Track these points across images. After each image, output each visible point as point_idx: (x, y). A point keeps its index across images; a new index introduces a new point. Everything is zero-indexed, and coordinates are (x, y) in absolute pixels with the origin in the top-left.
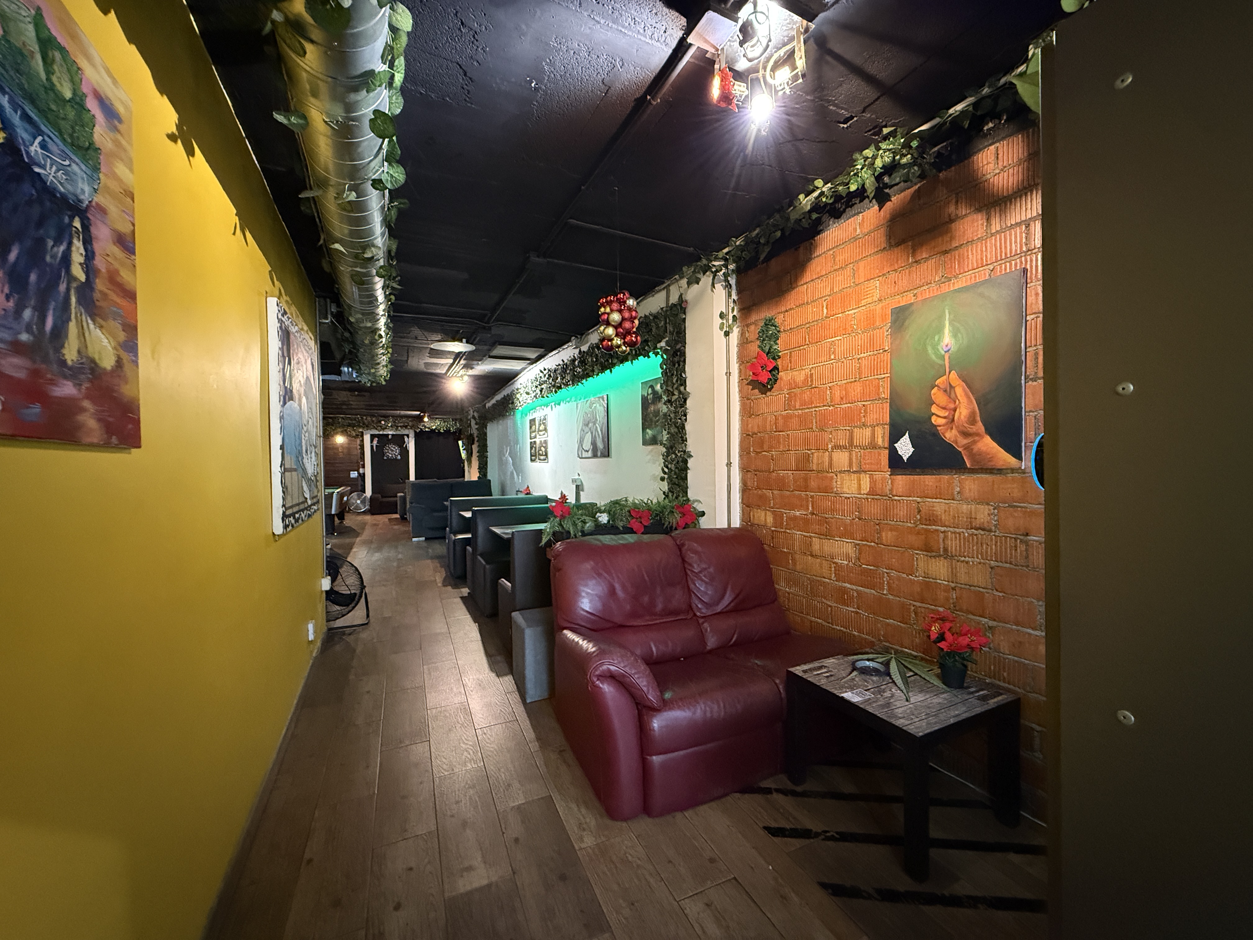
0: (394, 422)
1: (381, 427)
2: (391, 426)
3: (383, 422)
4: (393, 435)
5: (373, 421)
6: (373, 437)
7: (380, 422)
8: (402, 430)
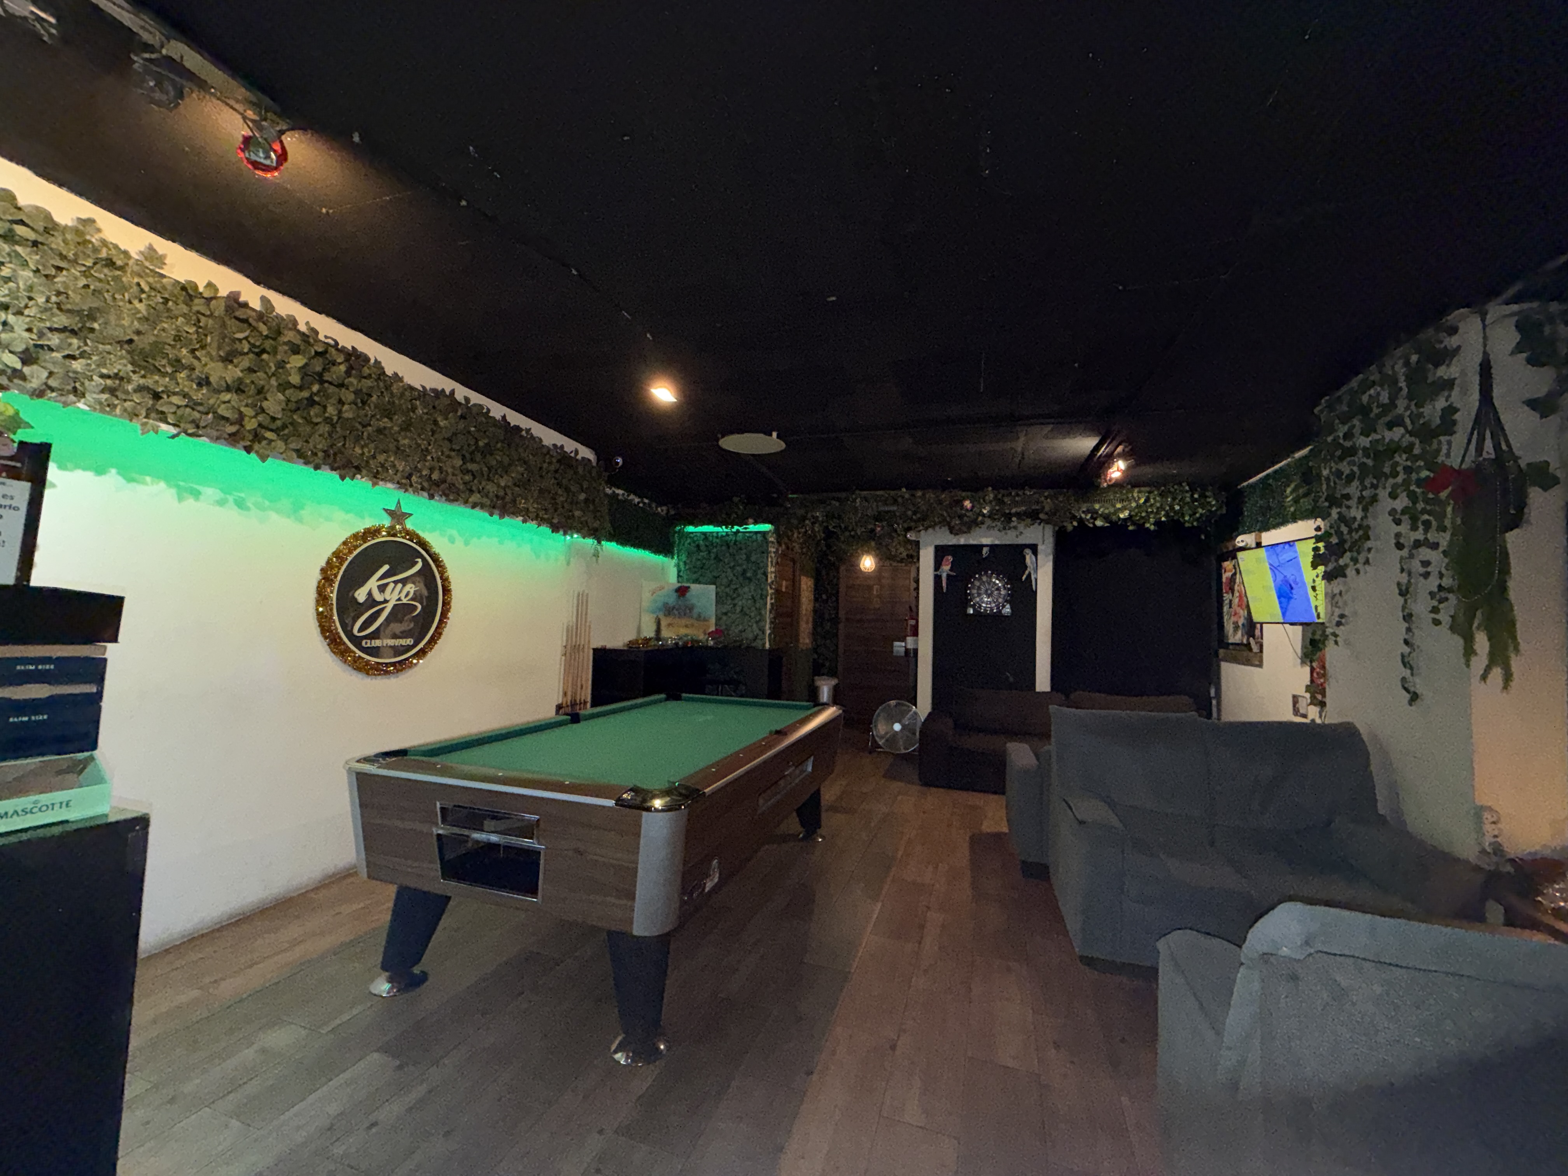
0: (1000, 502)
1: (961, 517)
2: (991, 516)
3: (967, 504)
4: (992, 547)
5: (940, 502)
6: (941, 552)
7: (959, 502)
8: (1021, 527)
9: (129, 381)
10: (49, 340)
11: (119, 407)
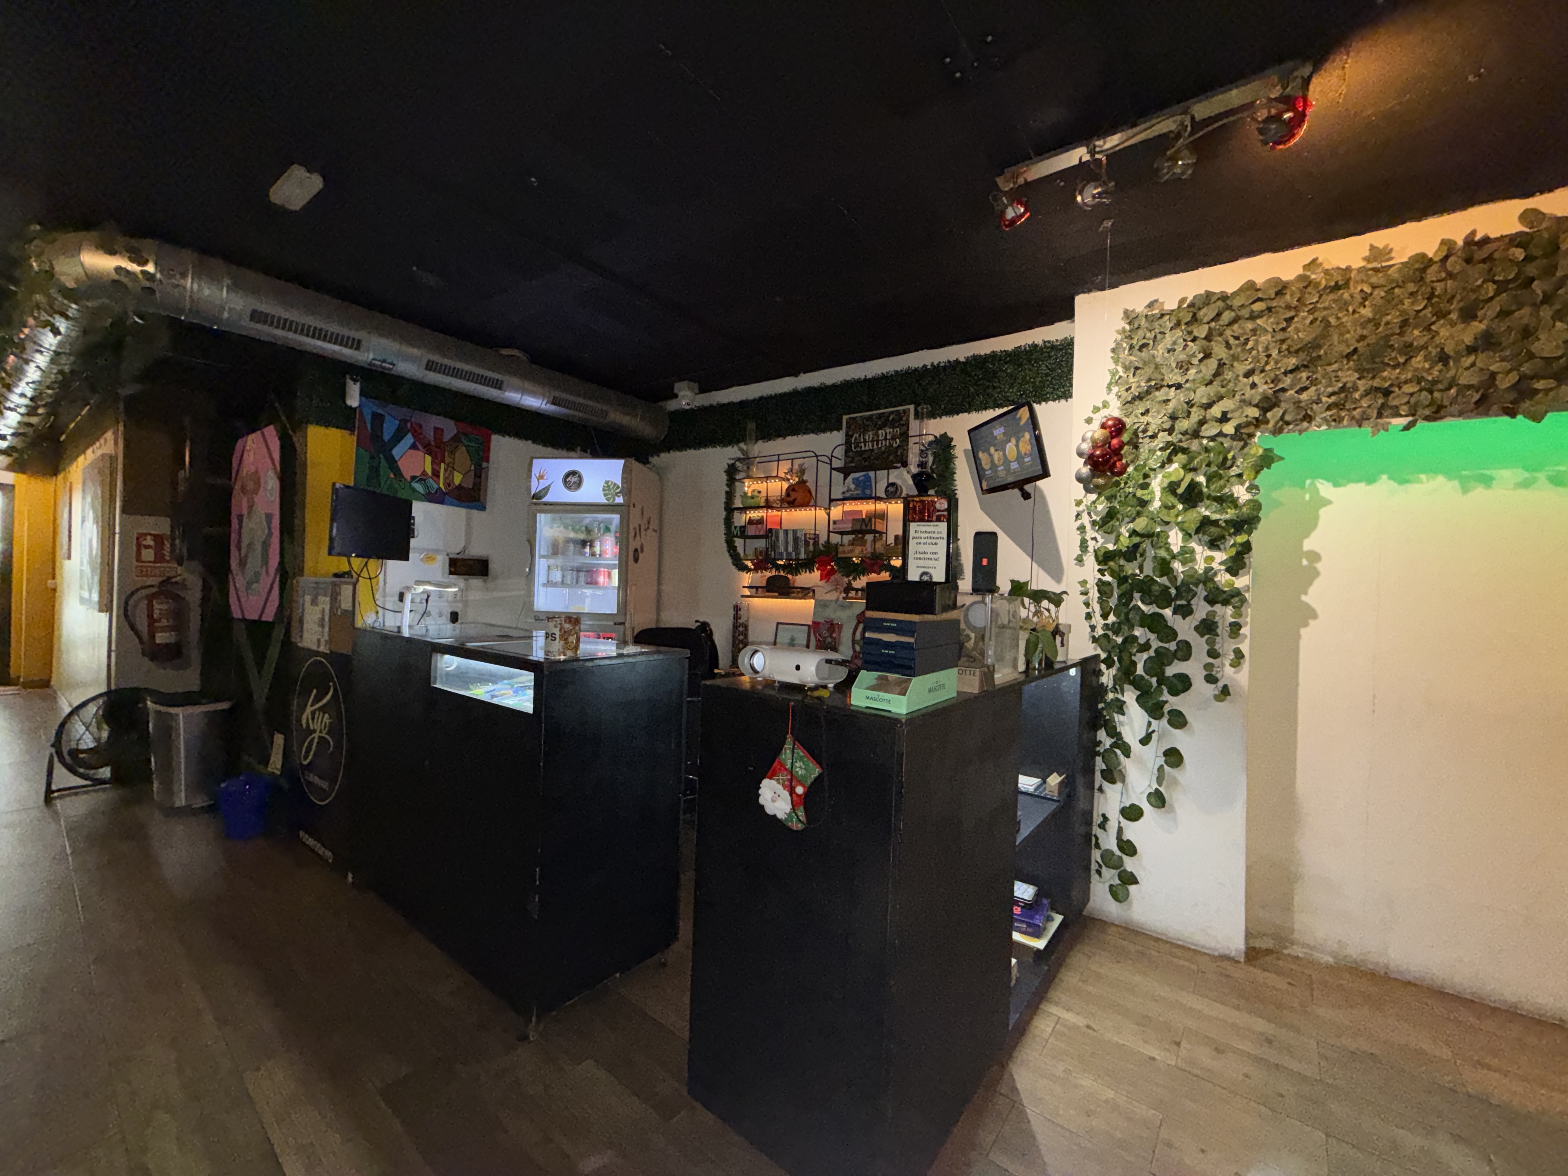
9: (1356, 389)
10: (1283, 383)
11: (1346, 418)
